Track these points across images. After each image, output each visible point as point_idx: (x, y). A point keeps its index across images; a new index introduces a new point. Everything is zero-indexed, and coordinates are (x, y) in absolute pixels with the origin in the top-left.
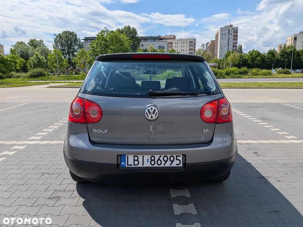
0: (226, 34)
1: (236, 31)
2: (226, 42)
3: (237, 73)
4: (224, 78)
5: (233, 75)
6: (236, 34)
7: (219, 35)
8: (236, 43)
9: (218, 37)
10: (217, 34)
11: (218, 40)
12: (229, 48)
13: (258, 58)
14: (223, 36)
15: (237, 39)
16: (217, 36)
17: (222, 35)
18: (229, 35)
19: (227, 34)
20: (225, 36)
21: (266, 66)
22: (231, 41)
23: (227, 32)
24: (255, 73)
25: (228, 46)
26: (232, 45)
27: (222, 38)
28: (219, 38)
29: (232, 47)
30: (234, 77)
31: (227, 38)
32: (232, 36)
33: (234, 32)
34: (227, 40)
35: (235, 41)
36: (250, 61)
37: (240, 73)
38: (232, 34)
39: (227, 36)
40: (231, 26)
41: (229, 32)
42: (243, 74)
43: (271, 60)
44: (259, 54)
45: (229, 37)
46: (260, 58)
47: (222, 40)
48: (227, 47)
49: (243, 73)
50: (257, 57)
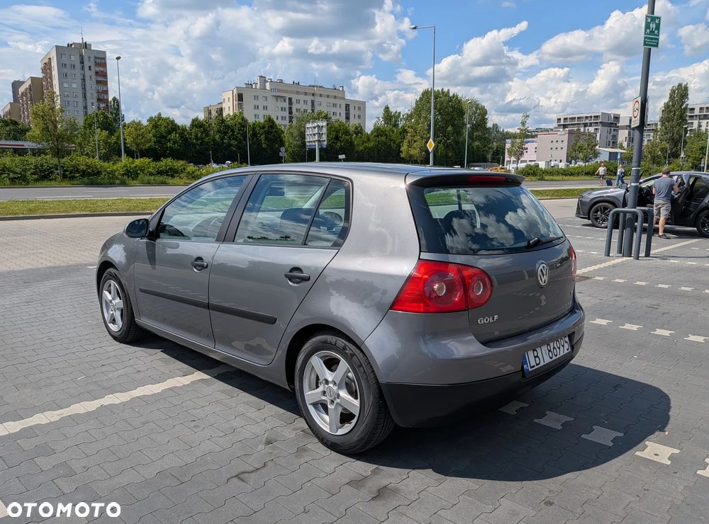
0: (74, 66)
1: (100, 60)
2: (76, 85)
3: (153, 171)
4: (123, 184)
5: (147, 178)
6: (101, 69)
7: (54, 64)
8: (106, 92)
9: (50, 69)
10: (47, 61)
11: (51, 78)
12: (86, 103)
13: (173, 136)
14: (65, 71)
15: (105, 83)
16: (47, 67)
17: (62, 66)
18: (83, 68)
19: (78, 66)
20: (74, 72)
21: (193, 156)
22: (91, 86)
23: (75, 59)
24: (193, 172)
25: (85, 97)
26: (95, 95)
27: (63, 76)
28: (55, 73)
29: (95, 101)
30: (149, 183)
31: (79, 77)
32: (92, 73)
33: (97, 64)
34: (80, 82)
35: (101, 88)
36: (155, 142)
37: (160, 173)
38: (90, 67)
39: (78, 71)
40: (86, 46)
41: (82, 62)
42: (167, 175)
43: (202, 142)
44: (172, 127)
45: (84, 76)
46: (177, 136)
47: (64, 80)
48: (80, 100)
49: (167, 172)
50: (170, 133)
